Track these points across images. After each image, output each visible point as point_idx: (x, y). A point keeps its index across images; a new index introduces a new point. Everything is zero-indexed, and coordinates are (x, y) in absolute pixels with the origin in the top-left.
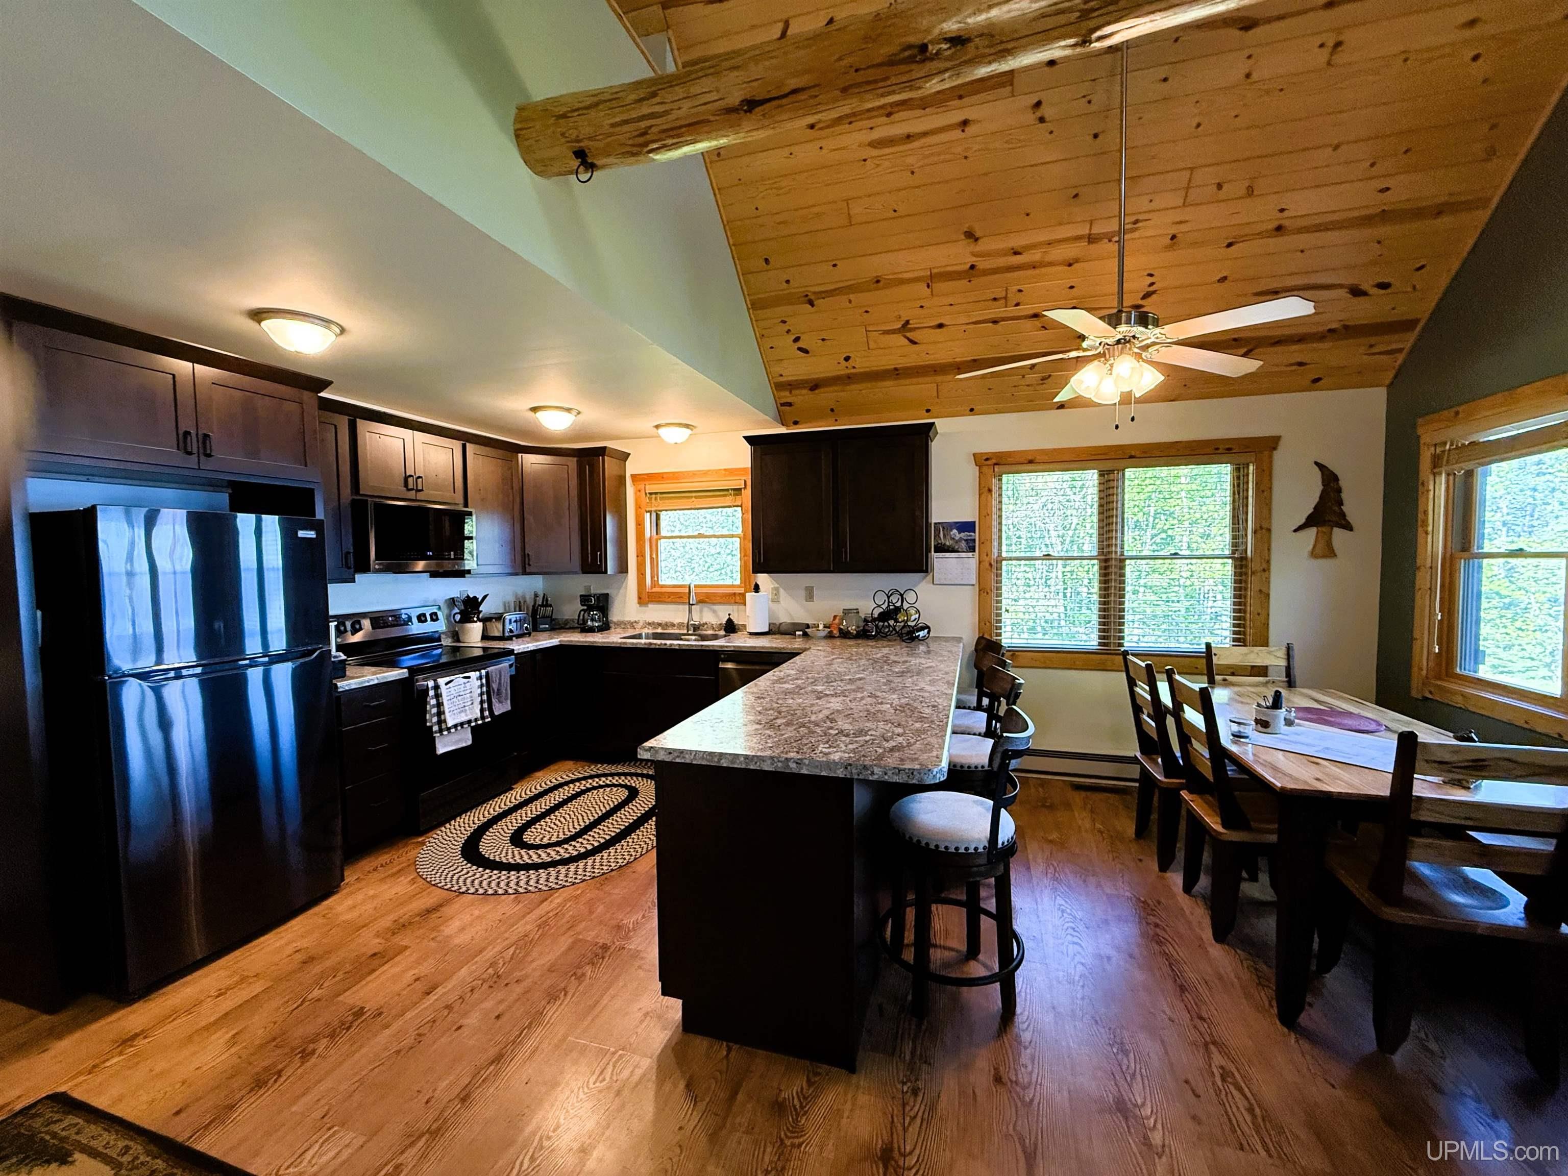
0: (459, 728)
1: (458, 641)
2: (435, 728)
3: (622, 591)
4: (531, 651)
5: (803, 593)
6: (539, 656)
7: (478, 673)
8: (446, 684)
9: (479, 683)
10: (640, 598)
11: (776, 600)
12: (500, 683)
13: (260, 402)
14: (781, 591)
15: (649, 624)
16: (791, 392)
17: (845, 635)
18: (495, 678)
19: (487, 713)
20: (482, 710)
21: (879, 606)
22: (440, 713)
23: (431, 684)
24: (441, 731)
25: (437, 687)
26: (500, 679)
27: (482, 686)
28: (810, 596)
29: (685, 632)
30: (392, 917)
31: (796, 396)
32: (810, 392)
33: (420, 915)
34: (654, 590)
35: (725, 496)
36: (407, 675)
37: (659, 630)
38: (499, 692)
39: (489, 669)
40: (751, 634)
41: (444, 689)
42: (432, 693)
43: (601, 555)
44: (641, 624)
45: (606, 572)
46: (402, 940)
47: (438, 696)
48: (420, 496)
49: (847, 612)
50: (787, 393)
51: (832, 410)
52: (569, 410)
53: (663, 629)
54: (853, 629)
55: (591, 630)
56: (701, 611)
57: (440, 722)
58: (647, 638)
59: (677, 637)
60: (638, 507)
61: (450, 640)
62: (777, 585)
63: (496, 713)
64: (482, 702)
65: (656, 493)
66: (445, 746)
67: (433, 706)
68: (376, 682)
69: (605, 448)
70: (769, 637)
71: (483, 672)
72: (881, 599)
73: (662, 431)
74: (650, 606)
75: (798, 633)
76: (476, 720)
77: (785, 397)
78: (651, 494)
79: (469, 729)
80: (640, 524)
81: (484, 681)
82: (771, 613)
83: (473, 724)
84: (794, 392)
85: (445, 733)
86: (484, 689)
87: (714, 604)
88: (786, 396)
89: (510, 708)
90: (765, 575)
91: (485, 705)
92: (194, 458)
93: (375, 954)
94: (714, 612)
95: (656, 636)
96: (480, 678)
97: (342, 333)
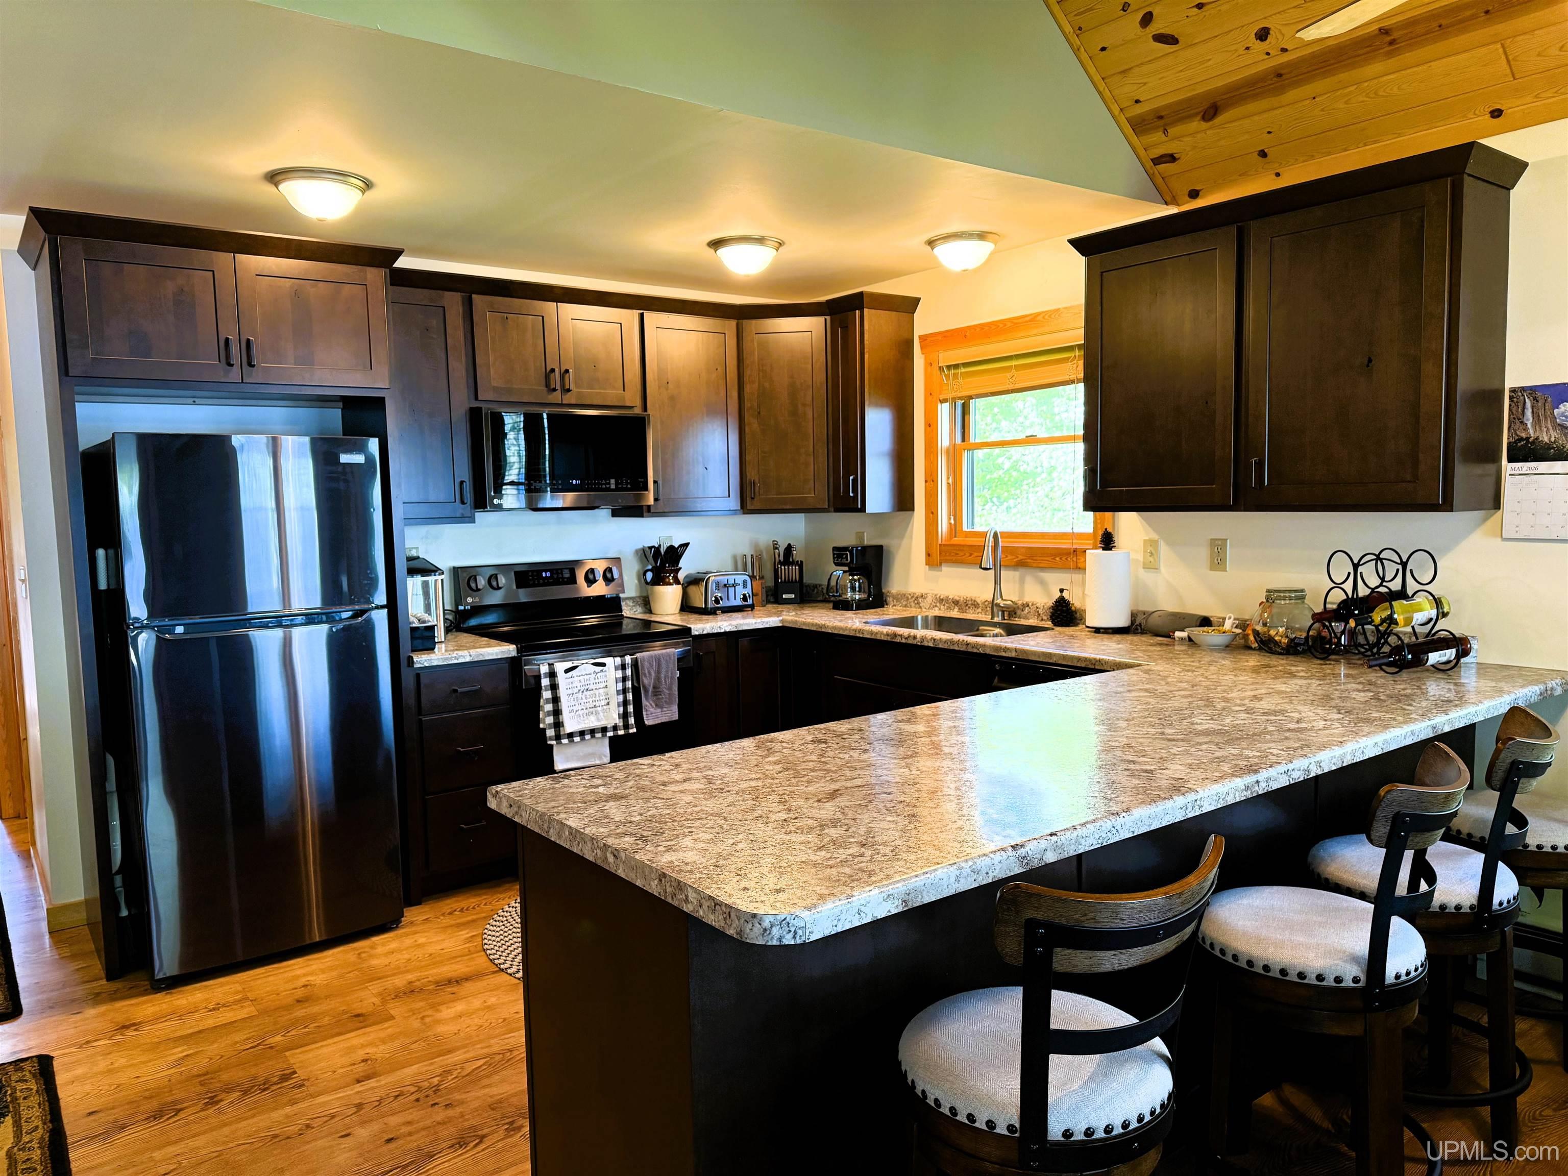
0: (588, 737)
1: (650, 612)
2: (550, 733)
3: (905, 542)
4: (725, 633)
5: (1203, 553)
6: (744, 642)
7: (618, 660)
8: (567, 671)
9: (619, 674)
10: (928, 555)
11: (1151, 566)
12: (658, 678)
13: (312, 290)
14: (1163, 548)
15: (941, 601)
16: (1165, 131)
17: (1266, 645)
18: (645, 668)
19: (632, 720)
20: (625, 716)
21: (1338, 586)
22: (557, 712)
23: (544, 669)
24: (558, 737)
25: (552, 675)
26: (658, 672)
27: (624, 679)
28: (1218, 561)
29: (988, 618)
30: (410, 977)
31: (1178, 138)
32: (1204, 125)
33: (438, 983)
34: (956, 540)
35: (1066, 360)
36: (514, 653)
37: (955, 613)
38: (657, 692)
39: (638, 655)
40: (1098, 630)
41: (562, 679)
42: (545, 682)
43: (855, 480)
44: (929, 599)
45: (863, 509)
46: (397, 1009)
47: (554, 687)
48: (569, 399)
49: (1272, 597)
50: (1158, 136)
51: (1263, 154)
52: (761, 240)
53: (961, 610)
54: (1279, 633)
55: (843, 605)
56: (1022, 581)
57: (558, 725)
58: (926, 626)
59: (971, 627)
60: (929, 394)
61: (640, 609)
62: (1155, 536)
63: (649, 722)
64: (625, 703)
65: (956, 366)
66: (567, 760)
67: (547, 701)
68: (468, 659)
69: (861, 293)
70: (1129, 637)
71: (628, 659)
72: (1342, 568)
73: (943, 252)
74: (946, 569)
75: (1178, 634)
76: (615, 728)
77: (1155, 145)
78: (949, 367)
79: (607, 741)
80: (931, 425)
81: (629, 672)
82: (1138, 589)
83: (610, 734)
84: (1172, 131)
85: (565, 741)
86: (629, 684)
87: (1043, 569)
88: (1160, 144)
89: (676, 717)
90: (1133, 515)
91: (631, 708)
92: (236, 370)
93: (358, 1016)
94: (1043, 583)
95: (941, 623)
96: (623, 667)
97: (368, 185)
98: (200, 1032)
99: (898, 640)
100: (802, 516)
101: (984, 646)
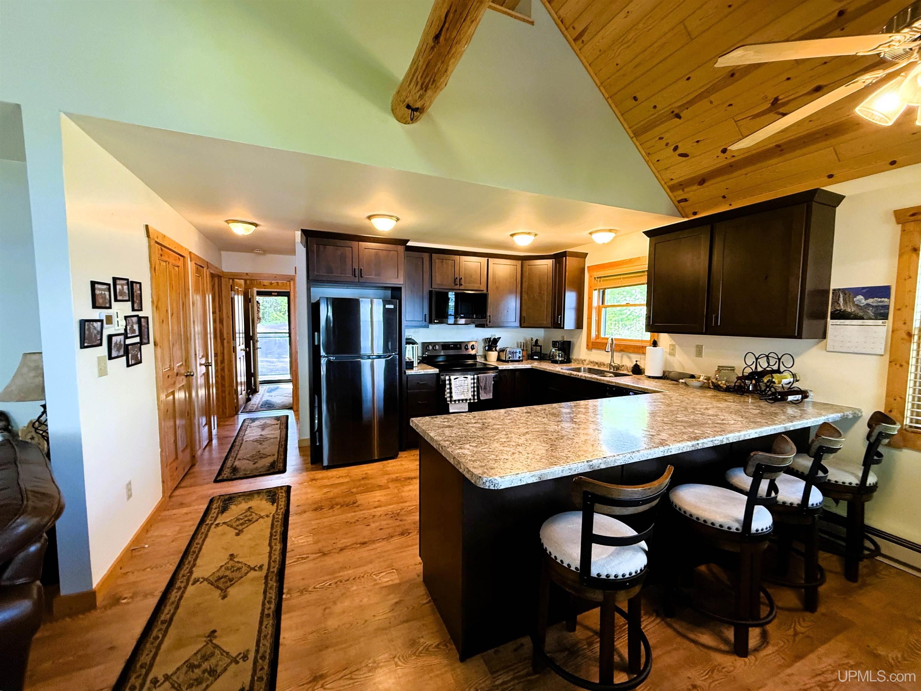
0: (461, 402)
1: (486, 360)
2: (448, 399)
3: (579, 340)
4: (511, 369)
5: (693, 350)
6: (517, 373)
7: (472, 377)
8: (455, 379)
9: (472, 381)
10: (587, 345)
11: (672, 354)
12: (486, 383)
13: (381, 253)
14: (677, 347)
15: (591, 362)
16: (683, 190)
17: (717, 387)
18: (481, 380)
19: (476, 397)
20: (474, 396)
21: (749, 366)
22: (451, 393)
23: (447, 378)
24: (451, 401)
25: (450, 380)
26: (486, 381)
27: (474, 383)
28: (699, 353)
29: (608, 370)
30: (397, 475)
31: (688, 192)
32: (699, 187)
33: (405, 478)
34: (598, 341)
35: (642, 276)
36: (438, 372)
37: (596, 367)
38: (485, 389)
39: (479, 375)
40: (649, 377)
41: (453, 382)
42: (447, 382)
43: (561, 318)
44: (587, 362)
45: (563, 328)
46: (390, 485)
47: (450, 384)
48: (462, 288)
49: (720, 369)
50: (680, 192)
51: (724, 197)
52: (529, 233)
53: (599, 366)
54: (722, 383)
55: (555, 362)
56: (622, 357)
57: (451, 397)
58: (584, 371)
59: (601, 373)
60: (590, 287)
61: (483, 359)
62: (674, 343)
63: (482, 398)
64: (474, 391)
65: (600, 277)
66: (453, 409)
67: (448, 389)
68: (423, 373)
69: (566, 252)
70: (662, 381)
71: (476, 376)
72: (750, 360)
73: (595, 237)
74: (594, 351)
75: (681, 381)
76: (470, 399)
77: (679, 195)
78: (598, 278)
79: (467, 404)
80: (590, 298)
81: (476, 381)
82: (666, 363)
83: (468, 401)
84: (686, 190)
85: (453, 402)
86: (476, 385)
87: (630, 353)
88: (680, 194)
89: (491, 397)
90: (666, 334)
91: (476, 393)
92: (357, 278)
93: (379, 486)
94: (630, 358)
95: (590, 371)
96: (474, 379)
97: (398, 219)
98: (333, 484)
99: (572, 376)
100: (543, 329)
101: (603, 380)
